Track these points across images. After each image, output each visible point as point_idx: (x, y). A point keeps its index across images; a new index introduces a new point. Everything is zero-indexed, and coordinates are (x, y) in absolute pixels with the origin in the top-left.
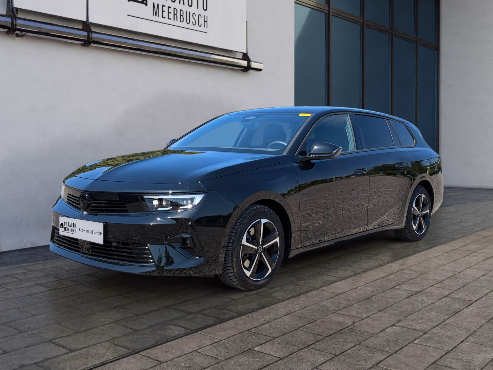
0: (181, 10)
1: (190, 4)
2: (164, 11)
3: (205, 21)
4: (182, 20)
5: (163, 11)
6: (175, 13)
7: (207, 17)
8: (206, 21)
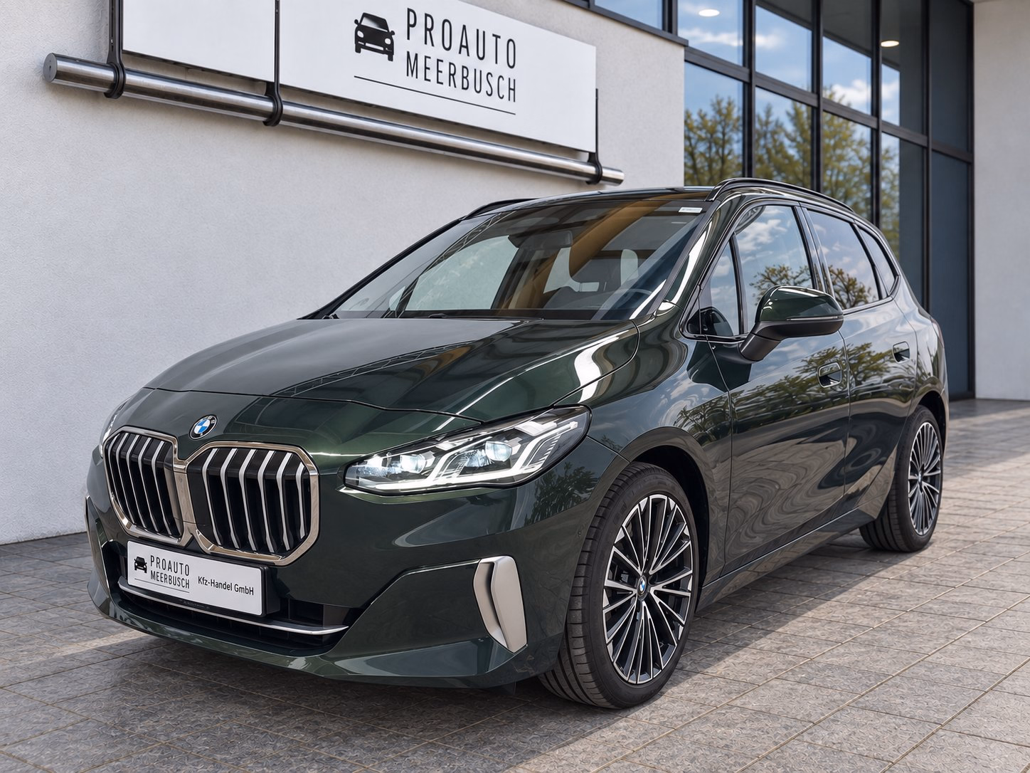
0: (463, 67)
1: (481, 55)
2: (429, 69)
3: (510, 89)
4: (465, 86)
5: (426, 68)
6: (452, 72)
7: (514, 80)
8: (512, 89)
